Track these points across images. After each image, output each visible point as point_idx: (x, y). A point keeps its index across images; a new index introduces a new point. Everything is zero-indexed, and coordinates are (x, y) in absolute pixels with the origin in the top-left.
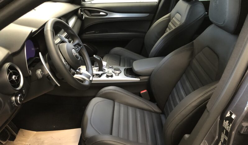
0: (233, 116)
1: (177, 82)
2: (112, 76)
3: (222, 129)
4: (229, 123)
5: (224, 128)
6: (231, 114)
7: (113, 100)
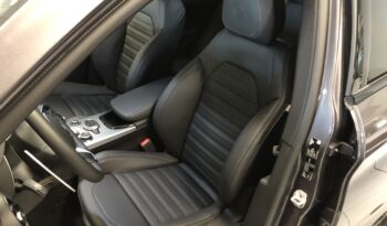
0: (319, 143)
1: (193, 115)
2: (91, 138)
3: (305, 158)
4: (316, 151)
5: (308, 157)
6: (315, 140)
7: (110, 173)
